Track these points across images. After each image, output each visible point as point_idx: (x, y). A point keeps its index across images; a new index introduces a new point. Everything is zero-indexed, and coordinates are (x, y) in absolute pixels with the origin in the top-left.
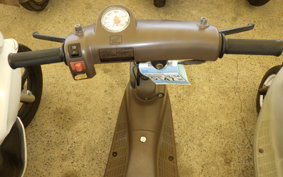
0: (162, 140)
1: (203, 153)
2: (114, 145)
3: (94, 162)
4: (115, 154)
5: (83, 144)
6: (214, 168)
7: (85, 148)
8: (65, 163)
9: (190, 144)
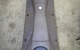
0: (48, 7)
1: (64, 11)
2: (27, 11)
3: (21, 18)
4: (28, 15)
5: (15, 11)
6: (68, 16)
7: (16, 13)
8: (9, 20)
9: (59, 8)
